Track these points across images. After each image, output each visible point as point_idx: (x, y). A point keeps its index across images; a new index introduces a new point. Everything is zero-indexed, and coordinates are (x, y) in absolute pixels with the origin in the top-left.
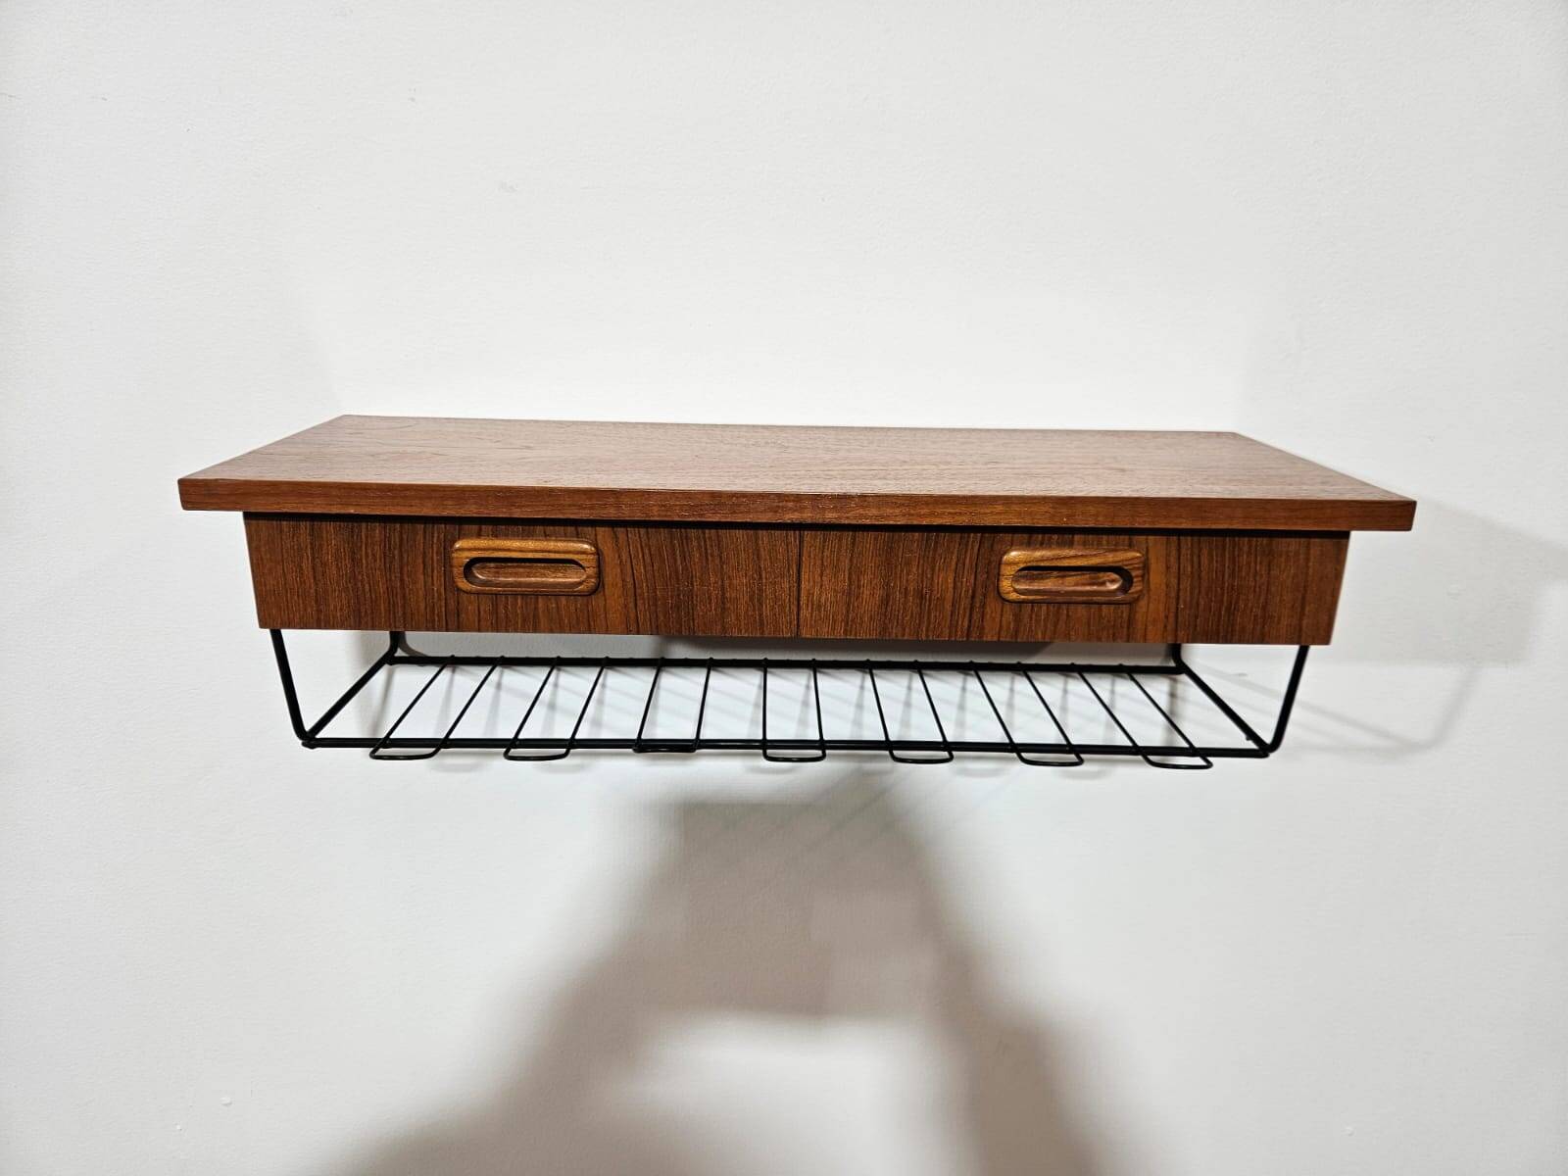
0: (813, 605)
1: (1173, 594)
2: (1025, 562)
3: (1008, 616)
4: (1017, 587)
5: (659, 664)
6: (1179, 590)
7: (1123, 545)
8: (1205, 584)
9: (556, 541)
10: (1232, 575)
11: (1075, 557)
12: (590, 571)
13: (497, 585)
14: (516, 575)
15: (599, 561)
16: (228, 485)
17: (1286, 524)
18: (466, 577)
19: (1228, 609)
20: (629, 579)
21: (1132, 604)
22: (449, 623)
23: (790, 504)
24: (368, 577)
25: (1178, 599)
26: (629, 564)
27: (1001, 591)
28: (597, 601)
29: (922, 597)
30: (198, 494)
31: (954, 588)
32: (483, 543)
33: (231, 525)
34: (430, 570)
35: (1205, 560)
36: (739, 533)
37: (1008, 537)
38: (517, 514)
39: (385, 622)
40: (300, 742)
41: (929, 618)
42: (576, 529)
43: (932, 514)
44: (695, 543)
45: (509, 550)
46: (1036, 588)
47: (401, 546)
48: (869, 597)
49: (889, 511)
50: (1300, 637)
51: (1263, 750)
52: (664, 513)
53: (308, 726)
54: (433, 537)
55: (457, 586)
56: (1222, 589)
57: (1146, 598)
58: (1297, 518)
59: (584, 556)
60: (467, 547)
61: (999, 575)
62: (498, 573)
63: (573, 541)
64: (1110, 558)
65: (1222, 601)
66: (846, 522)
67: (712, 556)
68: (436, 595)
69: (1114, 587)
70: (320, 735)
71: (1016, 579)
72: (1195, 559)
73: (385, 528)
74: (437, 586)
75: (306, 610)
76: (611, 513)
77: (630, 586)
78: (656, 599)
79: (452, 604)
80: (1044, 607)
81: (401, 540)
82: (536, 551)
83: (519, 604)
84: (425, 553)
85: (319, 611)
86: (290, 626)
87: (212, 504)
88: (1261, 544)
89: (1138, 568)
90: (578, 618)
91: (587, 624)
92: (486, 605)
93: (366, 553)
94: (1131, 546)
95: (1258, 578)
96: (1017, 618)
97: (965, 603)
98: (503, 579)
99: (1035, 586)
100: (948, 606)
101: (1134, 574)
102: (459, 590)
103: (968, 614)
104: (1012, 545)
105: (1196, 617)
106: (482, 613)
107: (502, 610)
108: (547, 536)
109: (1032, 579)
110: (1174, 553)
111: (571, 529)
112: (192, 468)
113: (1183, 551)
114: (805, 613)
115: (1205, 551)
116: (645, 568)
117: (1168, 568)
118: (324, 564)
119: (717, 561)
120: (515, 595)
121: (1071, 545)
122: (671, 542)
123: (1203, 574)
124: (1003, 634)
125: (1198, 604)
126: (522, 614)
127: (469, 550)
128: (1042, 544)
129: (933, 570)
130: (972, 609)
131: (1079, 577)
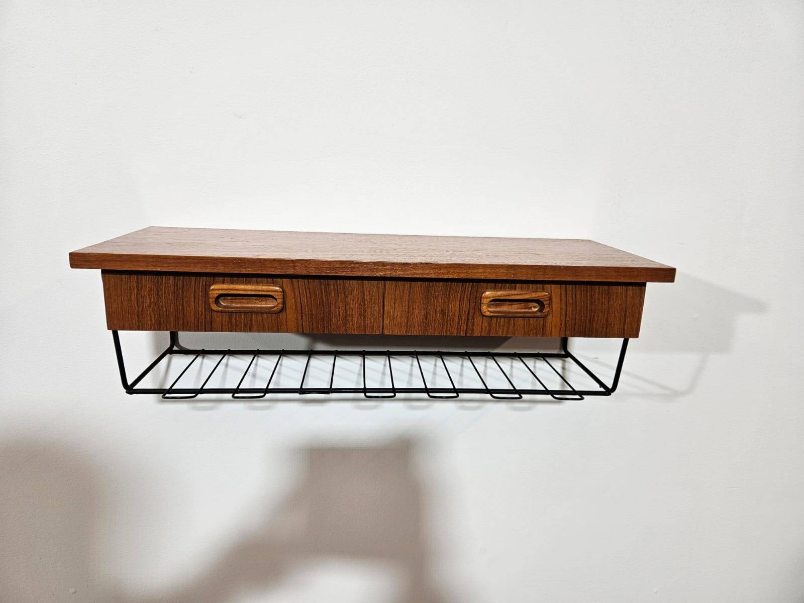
0: (390, 318)
1: (564, 313)
2: (494, 297)
3: (486, 324)
4: (489, 310)
5: (310, 353)
6: (566, 311)
7: (540, 289)
8: (578, 308)
9: (262, 285)
10: (591, 304)
11: (517, 294)
12: (279, 301)
13: (232, 308)
14: (241, 303)
15: (284, 295)
16: (96, 256)
17: (616, 279)
18: (216, 304)
19: (590, 320)
20: (299, 305)
21: (545, 317)
22: (206, 327)
23: (380, 267)
24: (165, 304)
25: (566, 315)
26: (299, 298)
27: (482, 311)
28: (283, 316)
29: (444, 314)
30: (79, 260)
31: (459, 309)
32: (225, 286)
33: (95, 276)
34: (197, 300)
35: (578, 297)
36: (354, 282)
37: (485, 285)
38: (244, 271)
39: (173, 327)
40: (125, 391)
41: (447, 325)
42: (273, 280)
43: (448, 273)
44: (332, 287)
45: (238, 290)
46: (498, 310)
47: (183, 287)
48: (418, 315)
49: (428, 271)
50: (624, 334)
51: (608, 392)
52: (318, 271)
53: (129, 382)
54: (199, 283)
55: (211, 309)
56: (587, 311)
57: (551, 315)
58: (621, 276)
59: (276, 293)
60: (217, 288)
61: (480, 303)
62: (232, 302)
63: (271, 286)
64: (534, 295)
65: (587, 317)
66: (407, 276)
67: (341, 293)
68: (200, 312)
69: (536, 309)
70: (135, 388)
71: (489, 306)
72: (574, 296)
73: (175, 279)
74: (201, 308)
75: (132, 320)
76: (291, 271)
77: (299, 308)
78: (312, 315)
79: (208, 318)
80: (502, 319)
81: (183, 285)
82: (252, 291)
83: (243, 318)
84: (195, 291)
85: (139, 322)
86: (124, 329)
87: (86, 265)
88: (604, 290)
89: (547, 300)
90: (272, 325)
91: (277, 328)
92: (226, 318)
93: (165, 292)
94: (543, 290)
95: (603, 305)
96: (490, 325)
97: (465, 317)
98: (234, 305)
99: (498, 309)
100: (456, 319)
101: (545, 303)
102: (212, 310)
103: (466, 323)
104: (487, 288)
105: (575, 324)
106: (223, 322)
107: (233, 321)
108: (257, 283)
109: (497, 306)
110: (564, 293)
111: (270, 280)
112: (77, 247)
113: (568, 292)
114: (386, 321)
115: (578, 292)
116: (307, 299)
117: (561, 300)
118: (143, 297)
119: (343, 296)
120: (241, 313)
121: (515, 289)
122: (320, 286)
123: (577, 304)
124: (483, 333)
125: (576, 318)
126: (244, 323)
127: (218, 290)
128: (501, 288)
129: (449, 301)
130: (468, 319)
131: (519, 305)
